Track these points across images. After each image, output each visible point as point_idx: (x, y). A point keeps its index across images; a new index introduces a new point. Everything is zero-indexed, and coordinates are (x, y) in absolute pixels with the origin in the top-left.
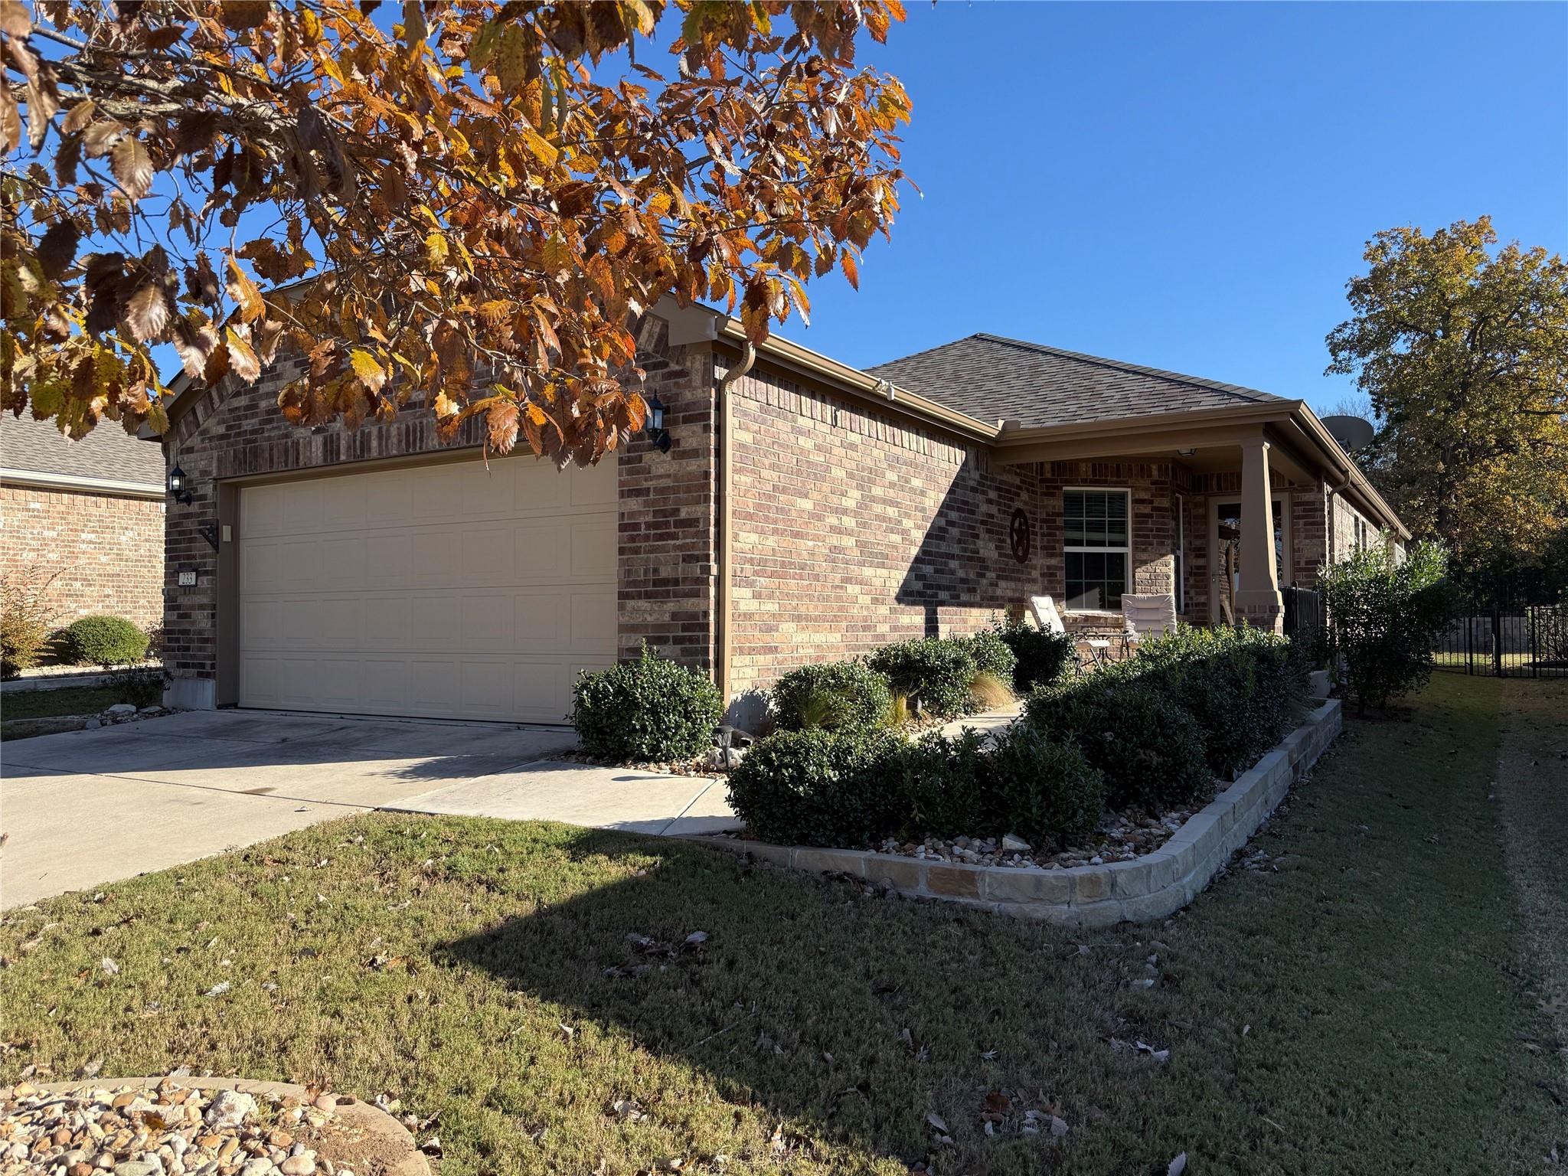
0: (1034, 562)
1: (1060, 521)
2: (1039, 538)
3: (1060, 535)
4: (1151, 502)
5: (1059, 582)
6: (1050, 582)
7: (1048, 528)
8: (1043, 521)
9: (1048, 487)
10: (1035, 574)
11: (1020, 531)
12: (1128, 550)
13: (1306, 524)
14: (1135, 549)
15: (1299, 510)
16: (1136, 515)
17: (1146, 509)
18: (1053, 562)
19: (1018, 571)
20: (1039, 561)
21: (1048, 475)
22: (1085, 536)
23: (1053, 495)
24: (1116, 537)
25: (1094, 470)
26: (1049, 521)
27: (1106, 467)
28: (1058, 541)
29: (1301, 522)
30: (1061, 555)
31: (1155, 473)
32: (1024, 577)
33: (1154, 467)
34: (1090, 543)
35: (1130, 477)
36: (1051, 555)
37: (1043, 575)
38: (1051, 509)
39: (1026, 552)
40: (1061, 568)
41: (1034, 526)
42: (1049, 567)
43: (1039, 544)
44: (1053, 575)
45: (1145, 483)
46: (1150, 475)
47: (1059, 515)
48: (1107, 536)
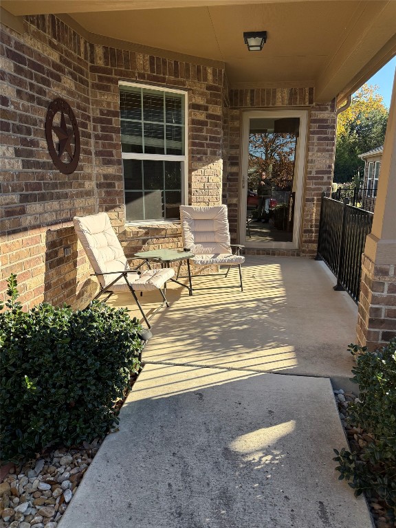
0: (87, 170)
1: (116, 122)
2: (92, 141)
3: (118, 139)
4: (206, 109)
5: (118, 194)
6: (108, 193)
7: (103, 129)
8: (96, 120)
9: (101, 78)
10: (89, 185)
11: (62, 129)
12: (184, 159)
13: (319, 139)
14: (192, 159)
15: (315, 127)
16: (193, 122)
17: (201, 116)
18: (111, 170)
19: (63, 185)
20: (93, 169)
21: (100, 63)
22: (143, 141)
23: (107, 89)
24: (174, 144)
25: (152, 64)
26: (103, 121)
27: (164, 63)
28: (115, 146)
29: (316, 136)
30: (119, 162)
31: (210, 77)
32: (74, 191)
33: (210, 71)
34: (150, 150)
35: (188, 77)
36: (108, 163)
37: (99, 186)
38: (105, 107)
39: (75, 159)
40: (119, 178)
41: (85, 126)
42: (106, 177)
43: (92, 149)
44: (111, 185)
45: (201, 87)
46: (206, 79)
47: (115, 114)
48: (165, 143)
